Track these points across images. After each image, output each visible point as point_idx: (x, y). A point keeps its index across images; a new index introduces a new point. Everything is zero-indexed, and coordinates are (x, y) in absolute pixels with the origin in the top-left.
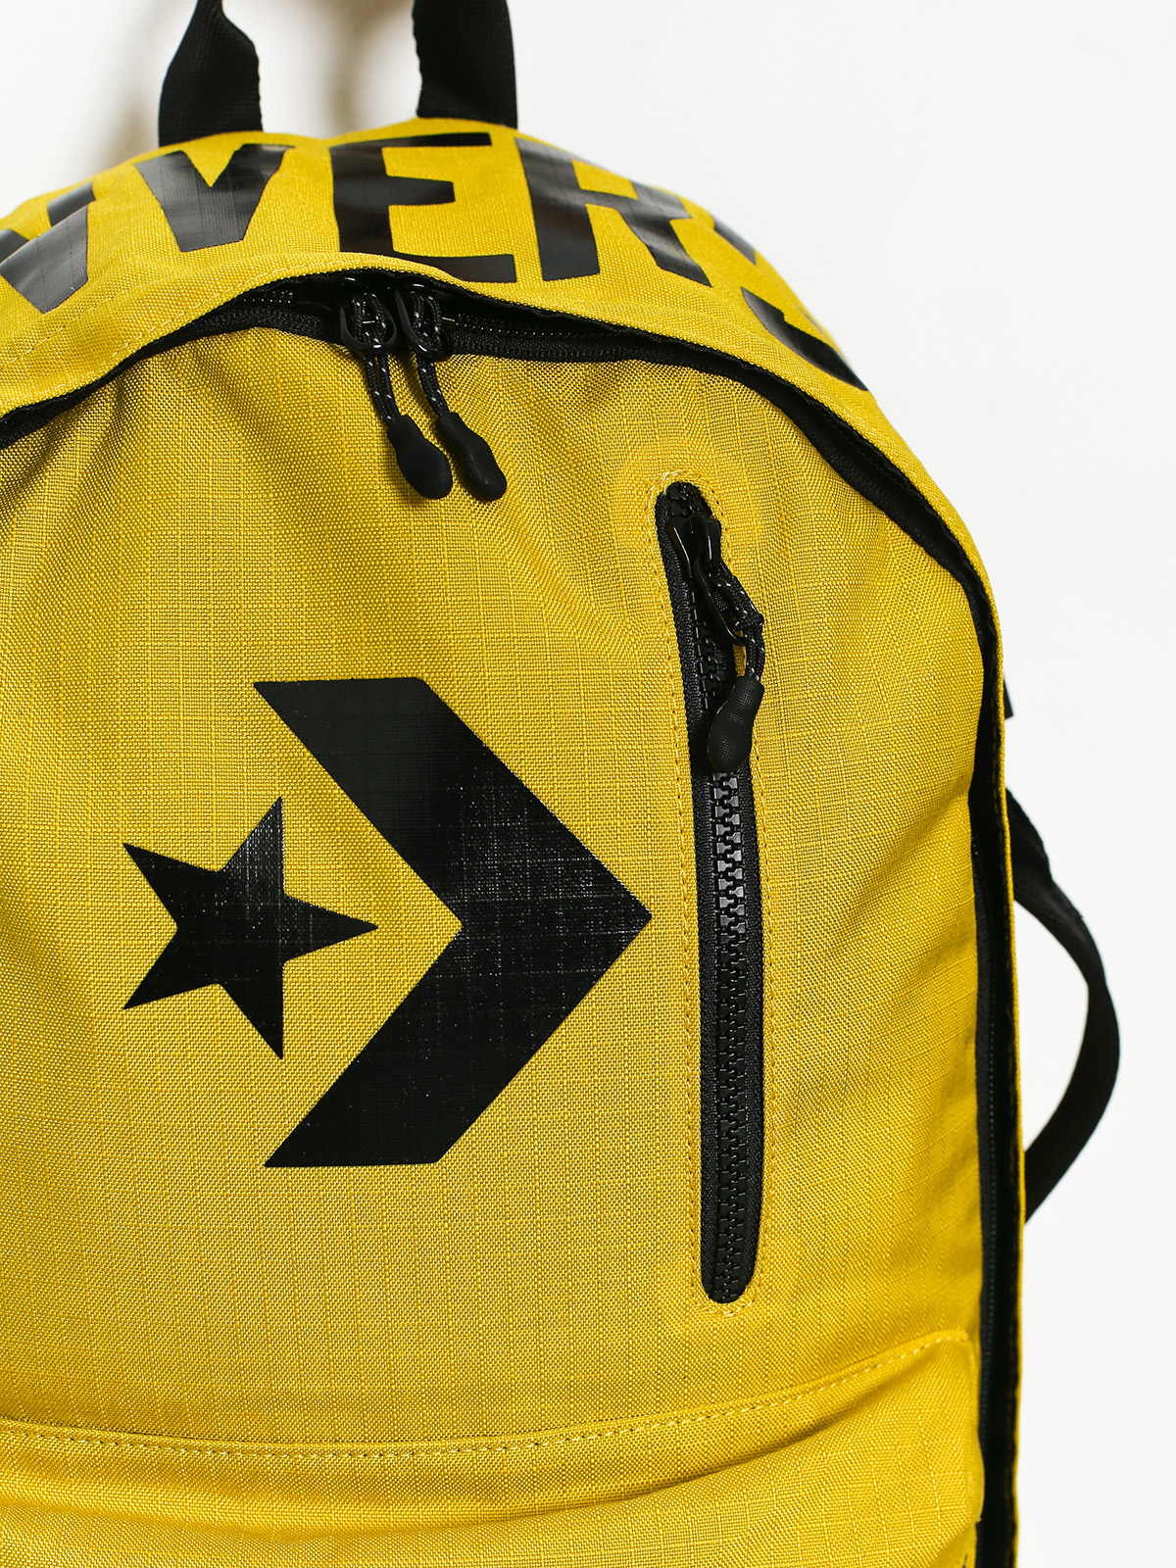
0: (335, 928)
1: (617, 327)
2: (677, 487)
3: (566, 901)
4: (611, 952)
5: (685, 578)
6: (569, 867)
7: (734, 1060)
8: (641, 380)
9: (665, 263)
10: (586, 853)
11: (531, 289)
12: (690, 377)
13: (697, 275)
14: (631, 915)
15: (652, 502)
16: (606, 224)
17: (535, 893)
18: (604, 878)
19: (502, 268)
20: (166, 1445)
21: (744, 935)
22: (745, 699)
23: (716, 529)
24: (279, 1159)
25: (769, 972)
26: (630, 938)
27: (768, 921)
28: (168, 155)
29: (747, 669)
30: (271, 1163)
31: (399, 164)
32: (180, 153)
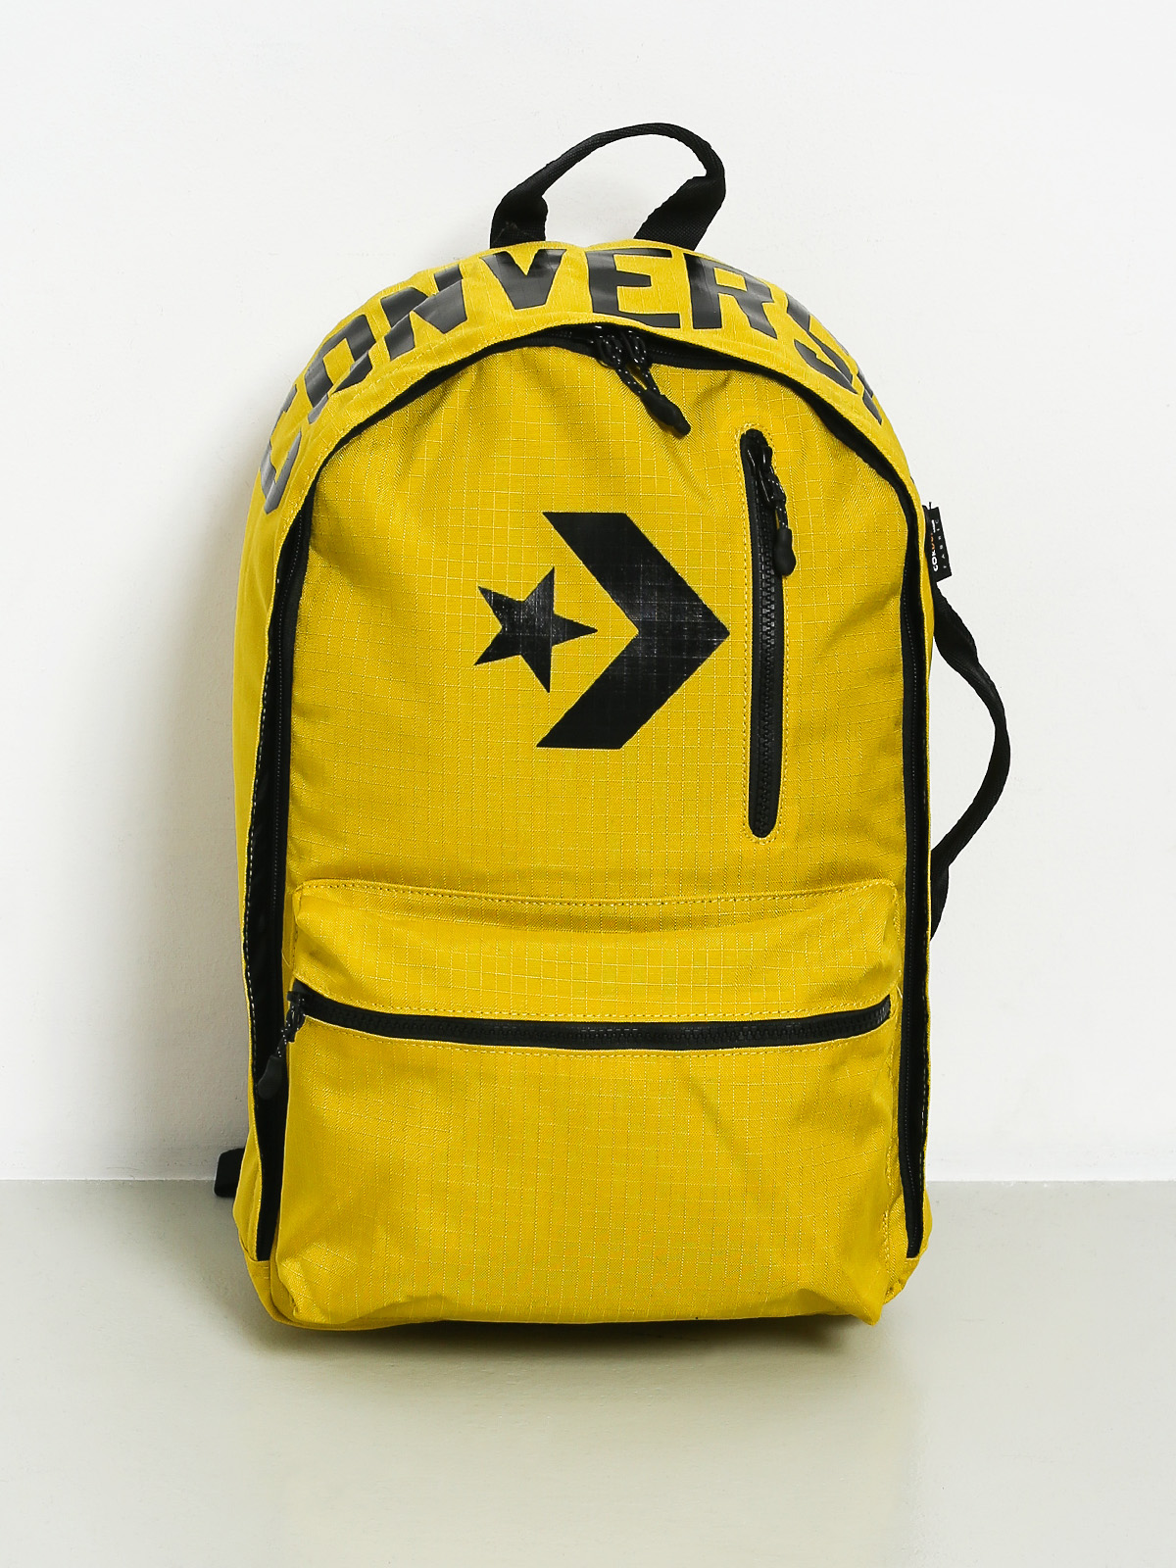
0: (576, 630)
1: (726, 355)
2: (751, 432)
3: (689, 623)
4: (709, 649)
5: (753, 474)
6: (691, 607)
7: (768, 708)
8: (740, 381)
9: (753, 324)
10: (700, 600)
11: (686, 333)
12: (759, 379)
13: (772, 334)
14: (718, 631)
15: (738, 438)
16: (728, 305)
17: (674, 619)
18: (708, 613)
19: (673, 321)
20: (475, 896)
21: (774, 646)
22: (784, 537)
23: (769, 452)
24: (544, 743)
25: (786, 666)
26: (719, 643)
27: (787, 641)
28: (496, 254)
29: (781, 524)
30: (541, 744)
31: (624, 264)
32: (505, 253)
